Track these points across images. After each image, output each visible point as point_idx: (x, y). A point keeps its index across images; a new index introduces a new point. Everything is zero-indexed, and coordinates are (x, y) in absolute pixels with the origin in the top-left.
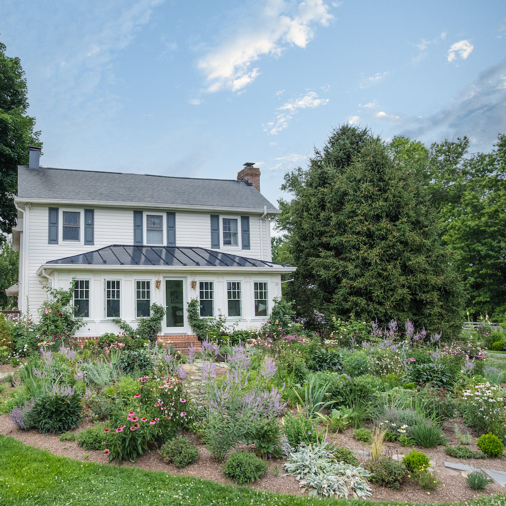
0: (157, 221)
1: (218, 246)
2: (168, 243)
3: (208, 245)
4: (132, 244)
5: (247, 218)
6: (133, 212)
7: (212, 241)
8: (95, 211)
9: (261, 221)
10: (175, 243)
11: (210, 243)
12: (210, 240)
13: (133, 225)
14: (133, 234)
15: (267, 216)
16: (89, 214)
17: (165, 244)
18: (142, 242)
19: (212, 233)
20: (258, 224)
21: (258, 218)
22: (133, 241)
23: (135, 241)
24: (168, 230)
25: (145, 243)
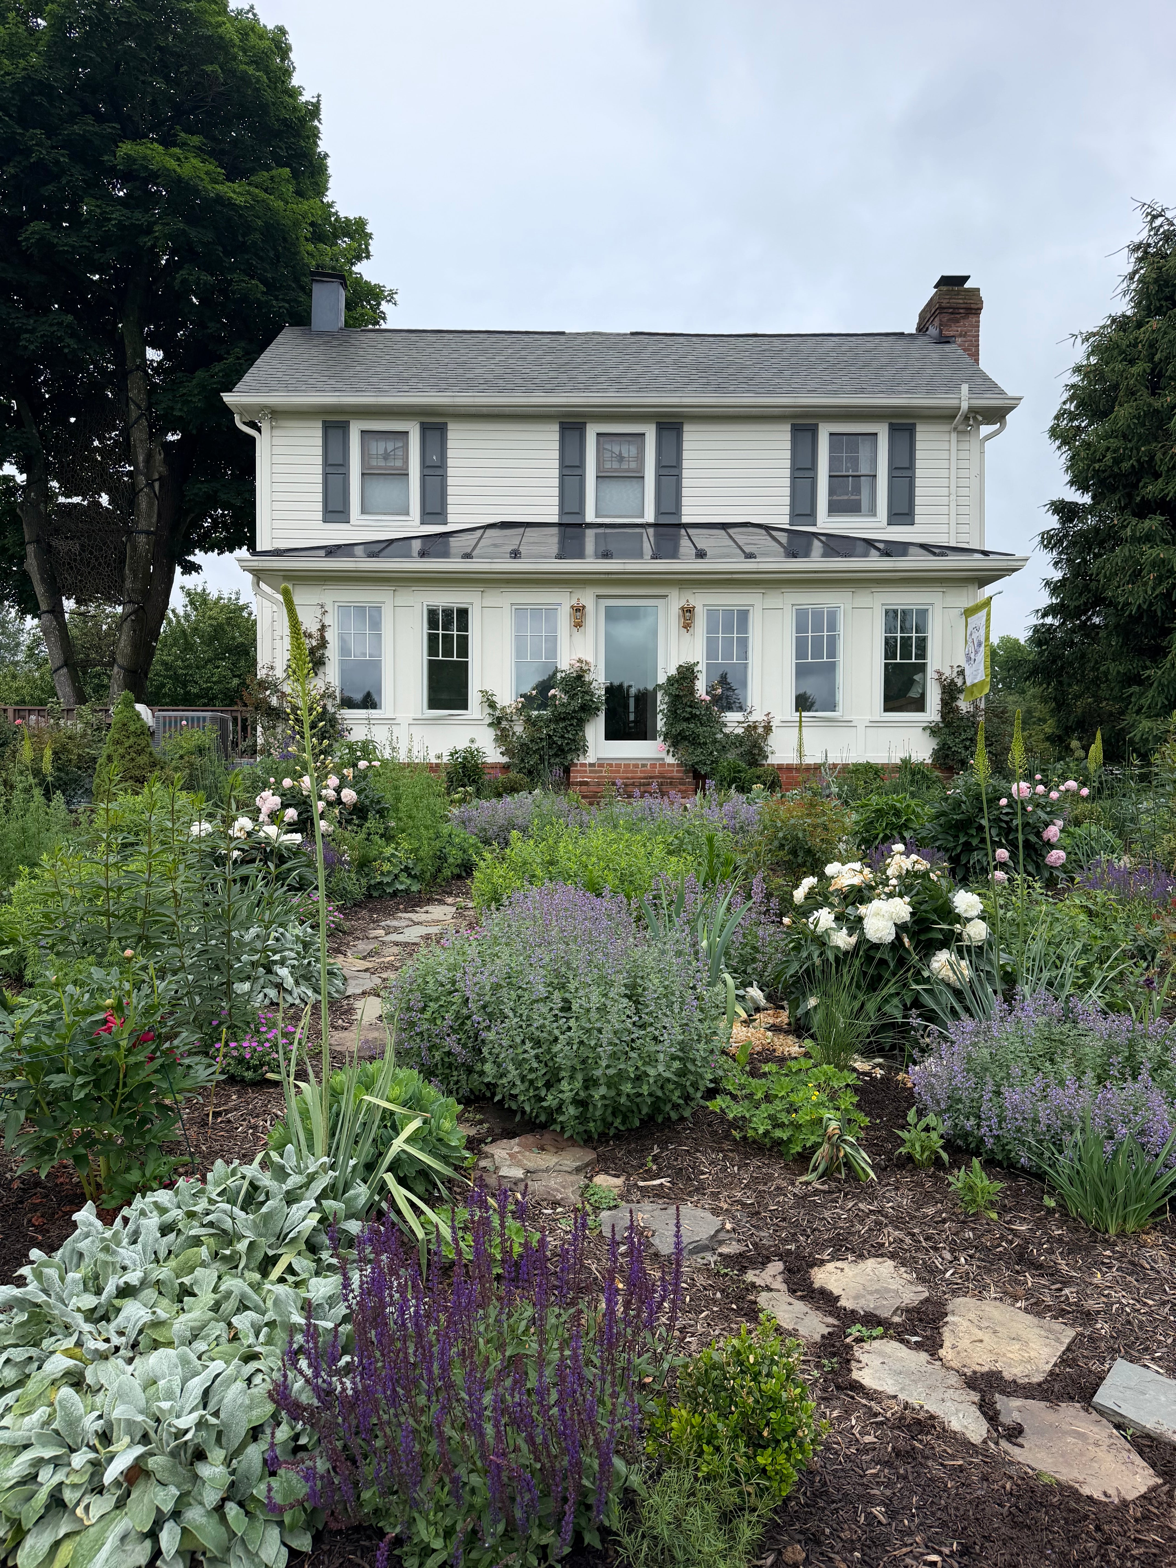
0: (629, 450)
1: (811, 516)
2: (658, 512)
3: (781, 517)
4: (555, 519)
5: (911, 430)
6: (557, 427)
7: (793, 505)
8: (450, 426)
9: (954, 436)
10: (678, 512)
11: (787, 510)
12: (787, 501)
13: (556, 464)
14: (556, 492)
15: (975, 418)
16: (433, 436)
17: (650, 517)
18: (581, 512)
19: (793, 478)
20: (946, 446)
21: (946, 428)
22: (556, 510)
23: (562, 512)
24: (659, 477)
25: (590, 517)
